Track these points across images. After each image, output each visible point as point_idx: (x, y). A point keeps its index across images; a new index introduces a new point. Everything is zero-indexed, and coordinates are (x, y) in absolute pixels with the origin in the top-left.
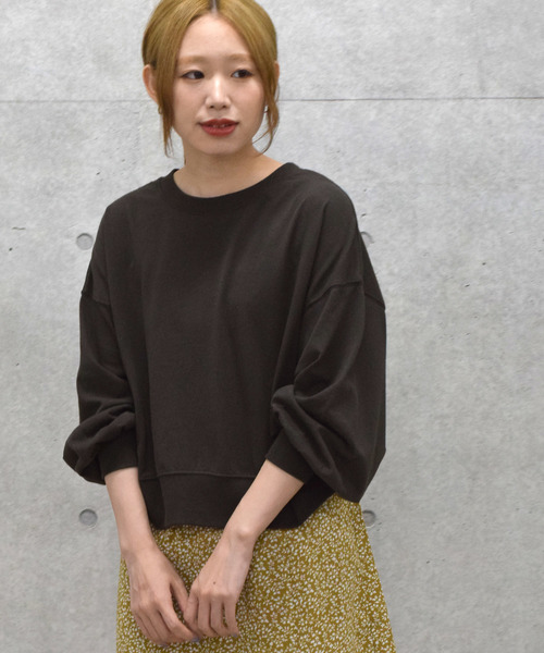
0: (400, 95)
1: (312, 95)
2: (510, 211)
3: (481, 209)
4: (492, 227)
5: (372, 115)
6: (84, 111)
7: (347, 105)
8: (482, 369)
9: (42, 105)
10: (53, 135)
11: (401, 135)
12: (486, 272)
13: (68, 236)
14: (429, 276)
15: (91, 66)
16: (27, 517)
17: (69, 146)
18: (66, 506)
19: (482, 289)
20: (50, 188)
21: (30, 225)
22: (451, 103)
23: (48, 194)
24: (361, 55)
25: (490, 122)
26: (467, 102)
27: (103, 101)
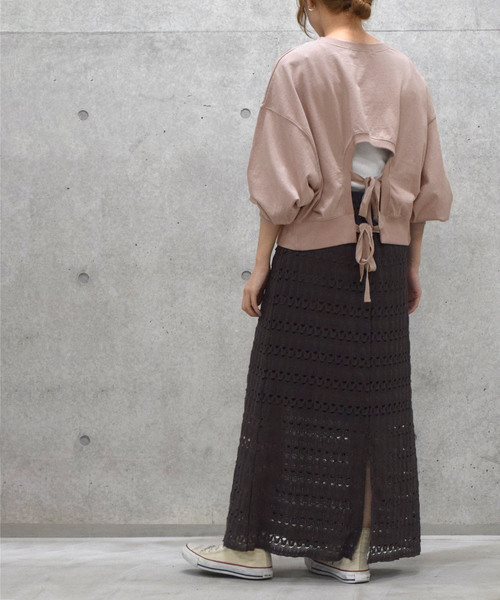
0: (431, 28)
1: (378, 28)
2: (494, 96)
3: (477, 95)
4: (484, 105)
5: (414, 40)
6: (245, 37)
7: (398, 34)
8: (478, 189)
9: (220, 34)
10: (228, 51)
11: (430, 51)
12: (480, 131)
13: (235, 110)
14: (446, 133)
15: (250, 11)
16: (211, 275)
17: (237, 58)
18: (234, 269)
19: (478, 141)
20: (225, 82)
21: (214, 104)
22: (459, 33)
23: (224, 86)
24: (407, 5)
25: (482, 44)
26: (469, 32)
27: (256, 31)
